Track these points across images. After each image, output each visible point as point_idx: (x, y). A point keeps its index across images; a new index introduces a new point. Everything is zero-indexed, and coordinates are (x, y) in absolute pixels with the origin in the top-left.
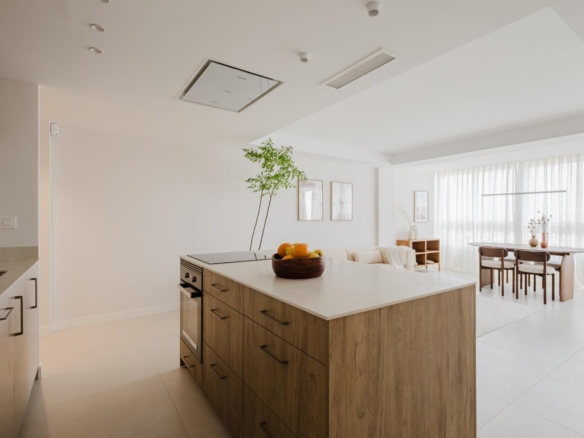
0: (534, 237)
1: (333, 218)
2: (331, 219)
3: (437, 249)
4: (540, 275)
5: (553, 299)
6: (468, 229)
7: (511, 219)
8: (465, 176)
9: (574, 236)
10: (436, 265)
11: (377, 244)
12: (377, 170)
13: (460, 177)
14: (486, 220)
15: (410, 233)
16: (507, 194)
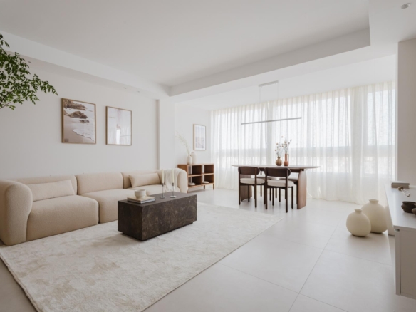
0: (279, 158)
1: (109, 142)
2: (106, 143)
3: (212, 172)
4: (283, 188)
5: (292, 207)
6: (235, 156)
7: (264, 147)
8: (233, 114)
9: (305, 158)
10: (211, 185)
11: (158, 167)
12: (157, 101)
13: (229, 114)
14: (247, 148)
15: (188, 158)
16: (262, 122)
